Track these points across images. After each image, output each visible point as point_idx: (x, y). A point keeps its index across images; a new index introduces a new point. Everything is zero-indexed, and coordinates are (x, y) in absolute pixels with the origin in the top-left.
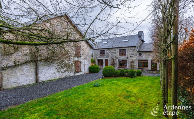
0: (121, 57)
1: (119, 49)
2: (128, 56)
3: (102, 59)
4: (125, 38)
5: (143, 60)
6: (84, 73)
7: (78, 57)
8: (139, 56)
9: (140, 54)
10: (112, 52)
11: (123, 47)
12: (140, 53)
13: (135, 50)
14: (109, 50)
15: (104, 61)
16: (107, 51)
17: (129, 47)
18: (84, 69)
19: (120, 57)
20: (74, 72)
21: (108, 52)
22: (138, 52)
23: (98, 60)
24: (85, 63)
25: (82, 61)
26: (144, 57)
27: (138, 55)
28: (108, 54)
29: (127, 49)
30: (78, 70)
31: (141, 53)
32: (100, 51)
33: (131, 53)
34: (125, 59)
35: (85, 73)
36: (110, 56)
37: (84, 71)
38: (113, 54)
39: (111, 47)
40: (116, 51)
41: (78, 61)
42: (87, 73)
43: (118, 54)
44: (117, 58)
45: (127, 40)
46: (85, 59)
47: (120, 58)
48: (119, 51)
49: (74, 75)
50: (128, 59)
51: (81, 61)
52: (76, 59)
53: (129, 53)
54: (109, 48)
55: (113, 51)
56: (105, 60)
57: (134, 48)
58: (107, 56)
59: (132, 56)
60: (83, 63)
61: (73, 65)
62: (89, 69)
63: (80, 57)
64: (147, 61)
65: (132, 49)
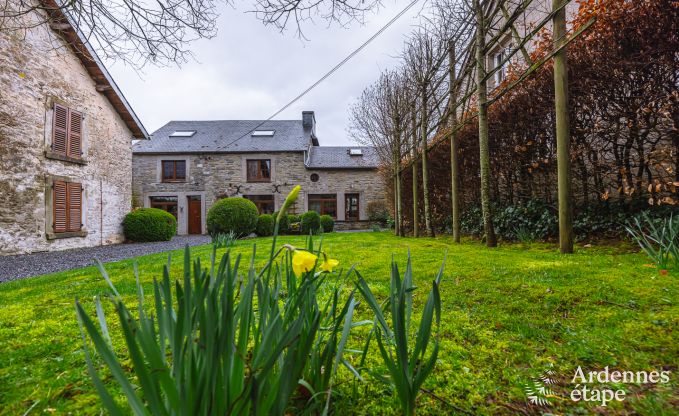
0: (253, 185)
1: (245, 158)
2: (278, 182)
3: (174, 194)
4: (260, 125)
5: (323, 196)
6: (97, 243)
7: (68, 162)
8: (312, 183)
9: (315, 178)
10: (218, 169)
11: (258, 152)
12: (314, 172)
13: (300, 165)
14: (203, 161)
15: (183, 203)
16: (197, 162)
17: (279, 152)
18: (99, 226)
19: (248, 185)
20: (42, 233)
21: (200, 166)
22: (309, 169)
23: (151, 198)
24: (107, 197)
25: (91, 185)
26: (325, 186)
27: (308, 179)
28: (199, 174)
29: (273, 158)
30: (68, 224)
31: (317, 173)
32: (163, 161)
33: (287, 171)
34: (268, 193)
35: (104, 243)
36: (209, 183)
37: (98, 233)
38: (223, 175)
39: (214, 150)
40: (234, 166)
41: (66, 182)
42: (114, 241)
43: (240, 176)
44: (238, 189)
45: (271, 133)
46: (105, 177)
47: (247, 189)
48: (244, 163)
49: (41, 248)
50: (276, 194)
51: (84, 183)
52: (55, 169)
53: (279, 171)
54: (204, 153)
55: (221, 162)
56: (188, 197)
57: (295, 156)
58: (197, 184)
59: (290, 181)
60: (96, 196)
61: (41, 195)
62: (122, 224)
63: (81, 164)
64: (335, 196)
65: (289, 161)
